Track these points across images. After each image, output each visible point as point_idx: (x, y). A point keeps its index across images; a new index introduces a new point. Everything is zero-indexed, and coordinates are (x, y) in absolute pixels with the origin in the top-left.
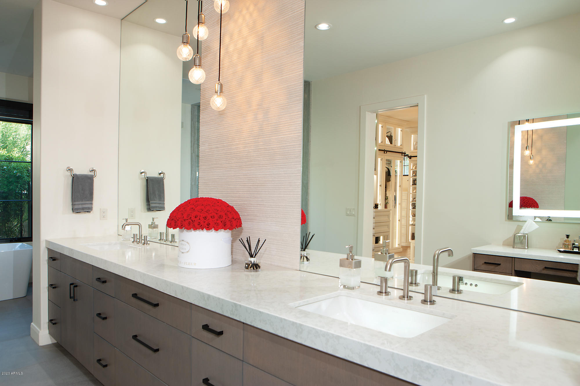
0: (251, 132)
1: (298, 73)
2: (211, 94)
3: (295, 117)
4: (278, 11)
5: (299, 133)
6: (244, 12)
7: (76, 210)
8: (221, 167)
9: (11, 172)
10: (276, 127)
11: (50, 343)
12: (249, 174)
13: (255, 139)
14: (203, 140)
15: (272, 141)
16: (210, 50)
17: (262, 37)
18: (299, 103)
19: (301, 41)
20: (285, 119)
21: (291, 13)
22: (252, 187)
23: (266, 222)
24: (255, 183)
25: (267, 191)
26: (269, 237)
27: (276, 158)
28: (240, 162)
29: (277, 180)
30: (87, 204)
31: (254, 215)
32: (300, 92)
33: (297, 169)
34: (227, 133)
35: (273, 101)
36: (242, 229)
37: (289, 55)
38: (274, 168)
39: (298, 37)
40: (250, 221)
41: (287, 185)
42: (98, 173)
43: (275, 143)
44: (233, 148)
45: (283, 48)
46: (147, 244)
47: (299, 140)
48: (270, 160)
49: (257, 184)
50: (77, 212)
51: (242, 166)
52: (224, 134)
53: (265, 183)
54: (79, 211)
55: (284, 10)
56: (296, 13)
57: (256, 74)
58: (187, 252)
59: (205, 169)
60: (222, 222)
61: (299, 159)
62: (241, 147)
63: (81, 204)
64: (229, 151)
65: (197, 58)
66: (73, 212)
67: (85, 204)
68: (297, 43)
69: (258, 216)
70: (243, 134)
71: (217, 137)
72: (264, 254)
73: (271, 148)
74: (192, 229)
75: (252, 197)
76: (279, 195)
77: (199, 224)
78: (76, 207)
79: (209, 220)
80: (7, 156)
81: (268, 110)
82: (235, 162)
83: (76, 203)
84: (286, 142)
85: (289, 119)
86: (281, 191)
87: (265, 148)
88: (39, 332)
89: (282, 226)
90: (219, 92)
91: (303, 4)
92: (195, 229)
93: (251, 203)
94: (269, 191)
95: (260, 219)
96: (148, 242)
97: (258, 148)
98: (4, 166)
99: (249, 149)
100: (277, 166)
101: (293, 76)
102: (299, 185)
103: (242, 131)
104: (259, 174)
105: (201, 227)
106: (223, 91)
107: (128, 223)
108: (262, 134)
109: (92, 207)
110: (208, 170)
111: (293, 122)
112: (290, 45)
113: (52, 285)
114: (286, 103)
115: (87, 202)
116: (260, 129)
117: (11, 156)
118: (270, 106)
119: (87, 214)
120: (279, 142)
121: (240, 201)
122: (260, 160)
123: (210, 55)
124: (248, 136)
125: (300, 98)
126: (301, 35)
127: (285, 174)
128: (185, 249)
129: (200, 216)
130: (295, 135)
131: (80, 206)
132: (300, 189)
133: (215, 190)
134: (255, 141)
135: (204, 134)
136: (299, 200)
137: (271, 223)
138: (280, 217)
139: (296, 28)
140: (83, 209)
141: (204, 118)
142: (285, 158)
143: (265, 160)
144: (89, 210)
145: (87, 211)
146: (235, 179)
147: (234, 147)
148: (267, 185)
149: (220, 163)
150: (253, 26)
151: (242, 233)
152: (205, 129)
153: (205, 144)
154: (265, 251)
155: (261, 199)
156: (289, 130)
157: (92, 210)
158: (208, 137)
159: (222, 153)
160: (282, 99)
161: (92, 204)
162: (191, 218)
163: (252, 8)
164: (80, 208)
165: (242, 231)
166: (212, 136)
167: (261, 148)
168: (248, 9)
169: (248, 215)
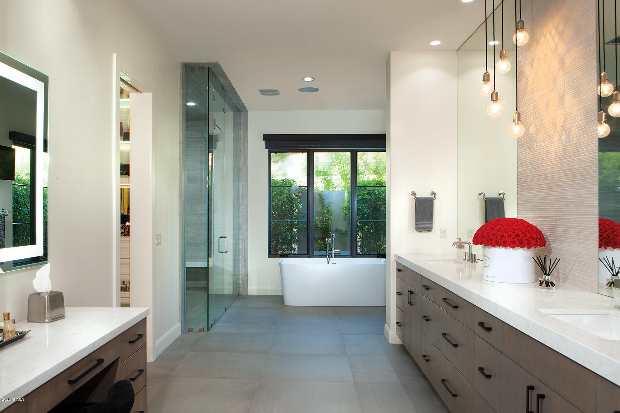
0: (556, 153)
1: (593, 93)
2: (525, 117)
3: (591, 137)
4: (574, 33)
5: (595, 153)
6: (548, 36)
7: (419, 229)
8: (534, 189)
9: (380, 195)
10: (577, 148)
11: (399, 343)
12: (556, 195)
13: (560, 160)
14: (520, 162)
15: (574, 161)
16: (523, 75)
17: (562, 60)
18: (594, 123)
19: (594, 61)
20: (584, 139)
21: (585, 34)
22: (558, 208)
23: (570, 243)
24: (562, 204)
25: (570, 211)
26: (573, 258)
27: (577, 178)
28: (549, 183)
29: (578, 200)
30: (428, 224)
31: (561, 236)
32: (595, 112)
33: (594, 189)
34: (539, 155)
35: (574, 122)
36: (551, 250)
37: (585, 76)
38: (576, 188)
39: (592, 57)
40: (557, 242)
41: (587, 206)
42: (438, 196)
43: (576, 164)
44: (543, 170)
45: (580, 69)
46: (475, 262)
47: (595, 160)
48: (572, 181)
49: (562, 205)
50: (419, 230)
51: (551, 187)
52: (536, 156)
53: (569, 204)
54: (420, 230)
55: (579, 32)
56: (589, 34)
57: (559, 96)
58: (488, 266)
59: (522, 190)
60: (518, 240)
61: (596, 180)
62: (549, 168)
63: (423, 224)
64: (539, 173)
65: (494, 94)
66: (416, 231)
67: (426, 224)
68: (591, 63)
69: (564, 237)
70: (551, 155)
71: (531, 159)
72: (568, 275)
73: (573, 169)
74: (490, 245)
75: (559, 218)
76: (580, 216)
77: (496, 241)
78: (419, 226)
79: (505, 238)
80: (378, 181)
81: (569, 131)
82: (545, 183)
83: (419, 223)
84: (585, 163)
85: (586, 139)
86: (581, 211)
87: (568, 169)
88: (389, 331)
89: (583, 247)
90: (516, 120)
91: (594, 25)
92: (493, 245)
93: (558, 224)
94: (572, 212)
95: (565, 240)
96: (477, 260)
97: (563, 169)
98: (376, 190)
99: (556, 170)
100: (578, 186)
101: (589, 96)
102: (596, 205)
103: (549, 152)
104: (563, 194)
105: (498, 244)
106: (521, 120)
107: (462, 241)
108: (565, 155)
109: (432, 227)
110: (524, 191)
111: (590, 142)
112: (585, 66)
113: (398, 292)
114: (584, 124)
115: (428, 222)
116: (564, 150)
117: (381, 181)
118: (571, 127)
119: (429, 233)
120: (579, 162)
121: (549, 221)
122: (564, 181)
123: (523, 79)
124: (555, 158)
125: (595, 117)
126: (594, 55)
127: (585, 194)
128: (487, 264)
129: (497, 235)
130: (592, 155)
131: (422, 226)
132: (597, 209)
133: (530, 211)
134: (560, 162)
135: (521, 157)
136: (596, 221)
137: (574, 244)
138: (581, 238)
139: (590, 48)
140: (424, 228)
141: (521, 141)
142: (584, 178)
143: (568, 180)
144: (429, 229)
145: (428, 230)
146: (545, 200)
147: (544, 168)
148: (571, 206)
149: (533, 185)
150: (555, 49)
151: (552, 254)
152: (521, 151)
153: (521, 166)
154: (569, 273)
155: (566, 220)
156: (587, 151)
157: (432, 229)
158: (524, 159)
159: (535, 174)
160: (580, 120)
161: (432, 224)
162: (489, 236)
163: (554, 31)
164: (421, 228)
165: (551, 251)
166: (527, 158)
167: (565, 168)
168: (550, 33)
169: (555, 236)
